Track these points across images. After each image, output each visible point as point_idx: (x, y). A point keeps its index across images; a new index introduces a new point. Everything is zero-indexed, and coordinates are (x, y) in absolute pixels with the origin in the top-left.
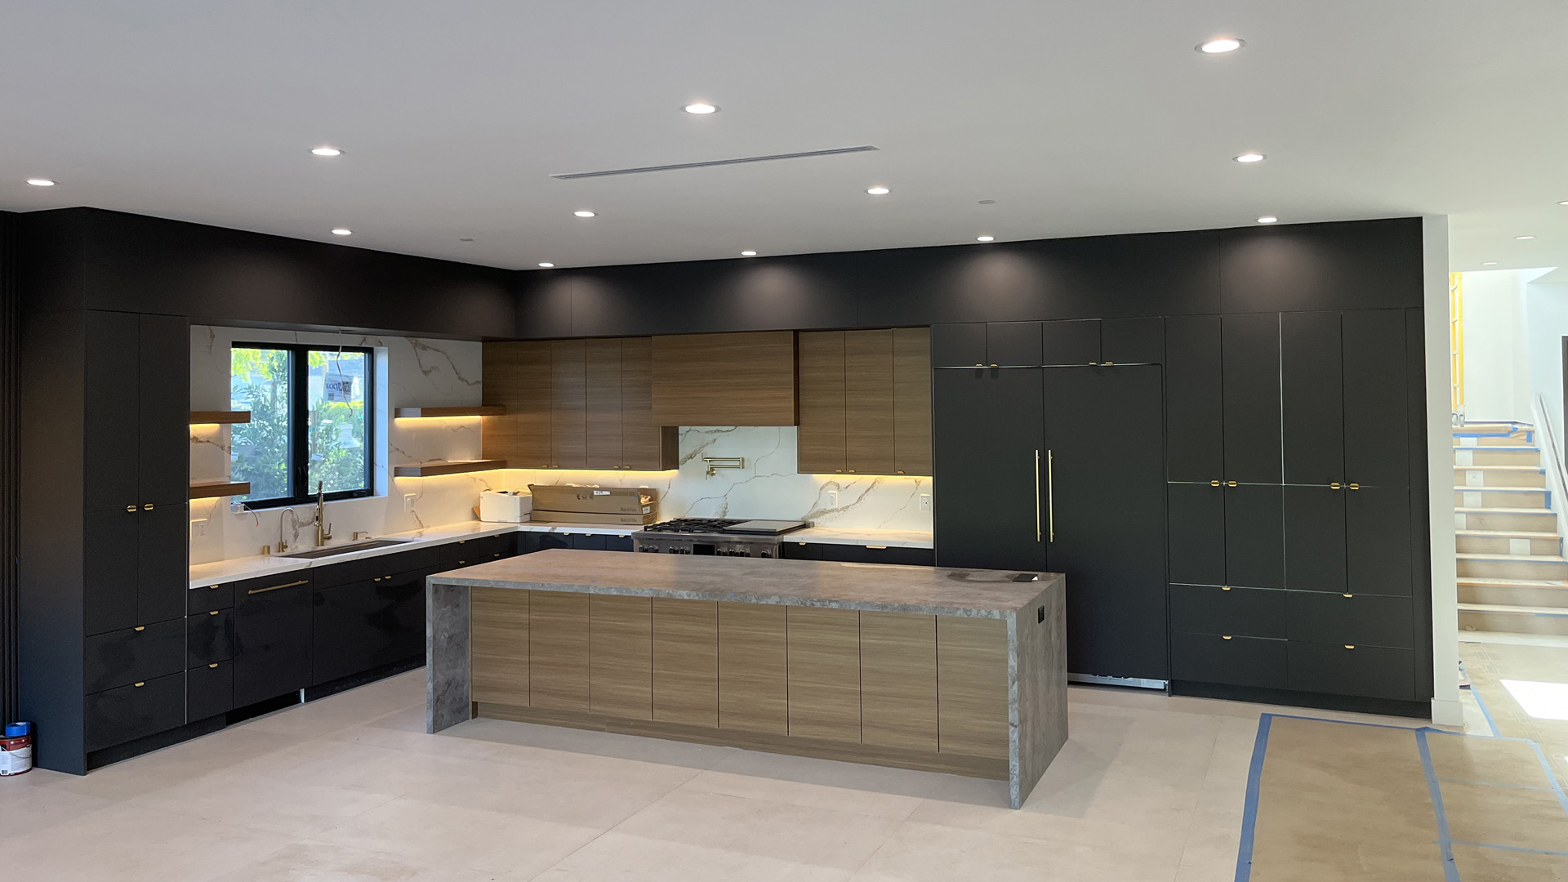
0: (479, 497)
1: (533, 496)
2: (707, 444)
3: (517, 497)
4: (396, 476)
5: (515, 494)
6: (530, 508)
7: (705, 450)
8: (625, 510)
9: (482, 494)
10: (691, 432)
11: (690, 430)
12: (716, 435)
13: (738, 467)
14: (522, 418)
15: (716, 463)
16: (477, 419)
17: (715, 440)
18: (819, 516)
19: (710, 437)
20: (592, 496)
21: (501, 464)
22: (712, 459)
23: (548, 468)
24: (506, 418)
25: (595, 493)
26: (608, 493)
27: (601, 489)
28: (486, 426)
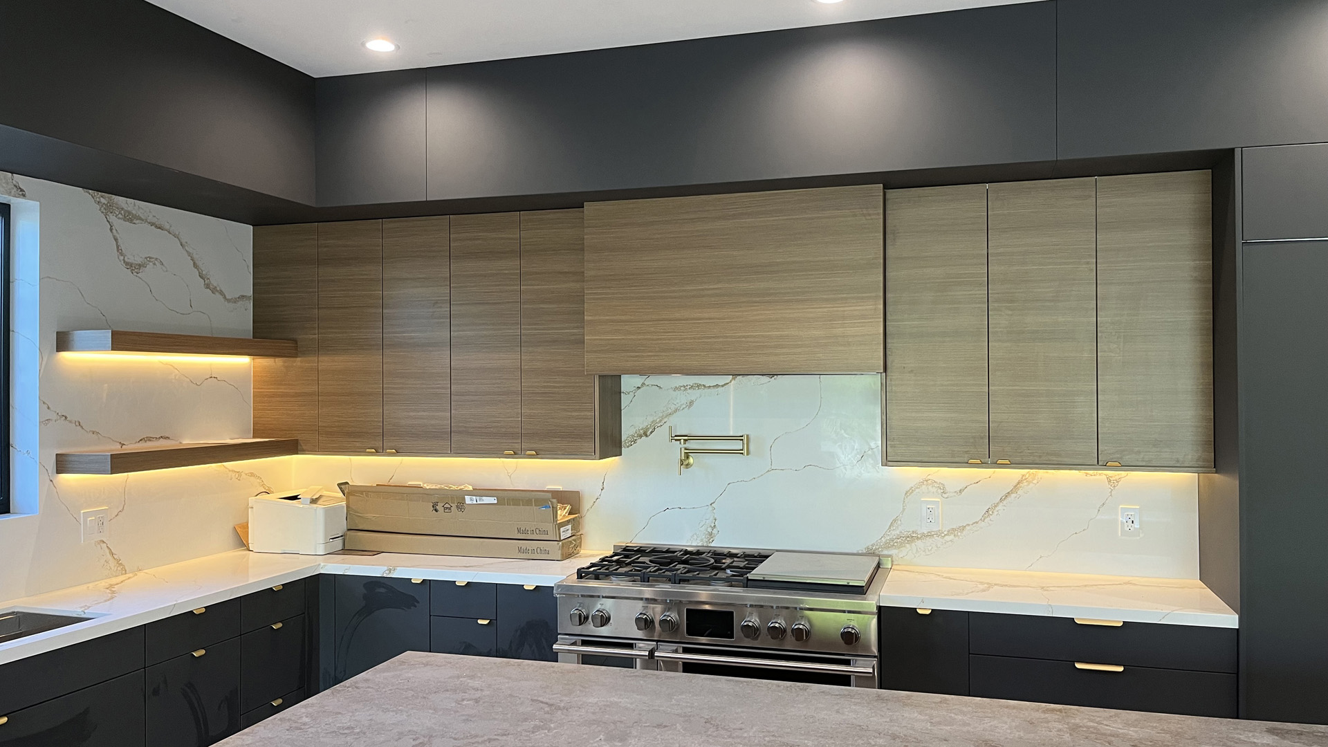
0: (247, 508)
1: (348, 507)
2: (676, 410)
3: (319, 507)
4: (59, 472)
5: (314, 501)
6: (342, 526)
7: (672, 421)
8: (526, 532)
9: (252, 500)
10: (645, 388)
11: (643, 384)
12: (694, 394)
13: (739, 452)
14: (327, 362)
15: (693, 445)
16: (241, 362)
17: (691, 403)
18: (901, 545)
19: (682, 398)
20: (461, 505)
21: (290, 447)
22: (688, 438)
23: (378, 452)
24: (298, 362)
25: (468, 500)
26: (493, 500)
27: (479, 492)
28: (260, 379)
